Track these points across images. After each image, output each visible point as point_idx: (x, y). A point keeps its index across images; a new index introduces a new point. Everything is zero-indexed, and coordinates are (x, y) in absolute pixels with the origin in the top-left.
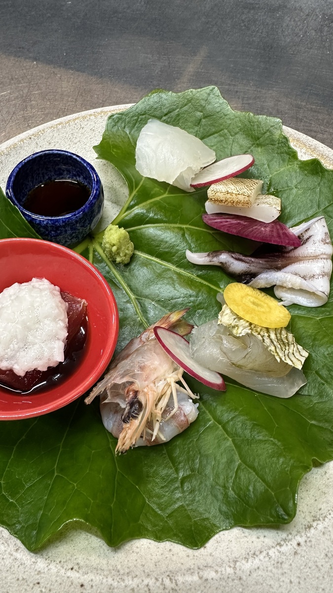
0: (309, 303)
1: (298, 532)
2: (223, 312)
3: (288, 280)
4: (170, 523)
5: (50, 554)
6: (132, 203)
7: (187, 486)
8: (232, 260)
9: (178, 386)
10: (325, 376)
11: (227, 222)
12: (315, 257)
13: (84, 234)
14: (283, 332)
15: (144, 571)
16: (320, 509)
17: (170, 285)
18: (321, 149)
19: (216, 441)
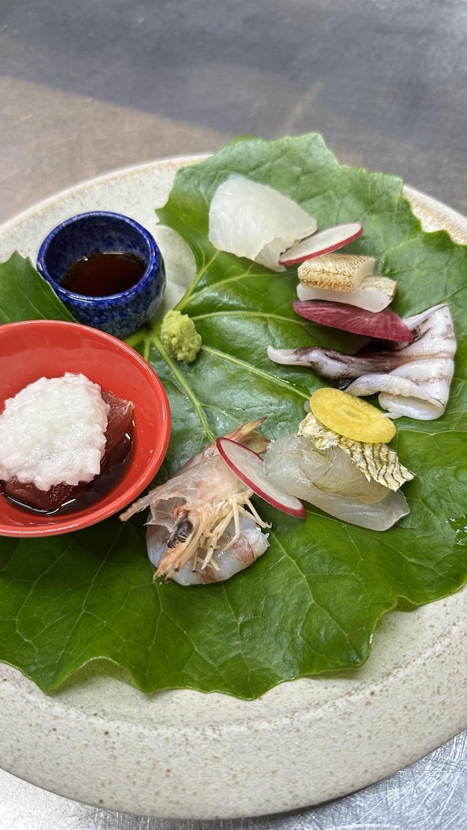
0: (422, 415)
1: (374, 680)
2: (307, 422)
3: (394, 384)
4: (222, 673)
5: (70, 699)
6: (201, 283)
7: (246, 632)
8: (326, 359)
9: (242, 509)
10: (432, 504)
11: (323, 310)
12: (433, 356)
13: (138, 323)
14: (383, 449)
15: (182, 721)
16: (404, 656)
17: (246, 389)
18: (453, 219)
19: (287, 579)
